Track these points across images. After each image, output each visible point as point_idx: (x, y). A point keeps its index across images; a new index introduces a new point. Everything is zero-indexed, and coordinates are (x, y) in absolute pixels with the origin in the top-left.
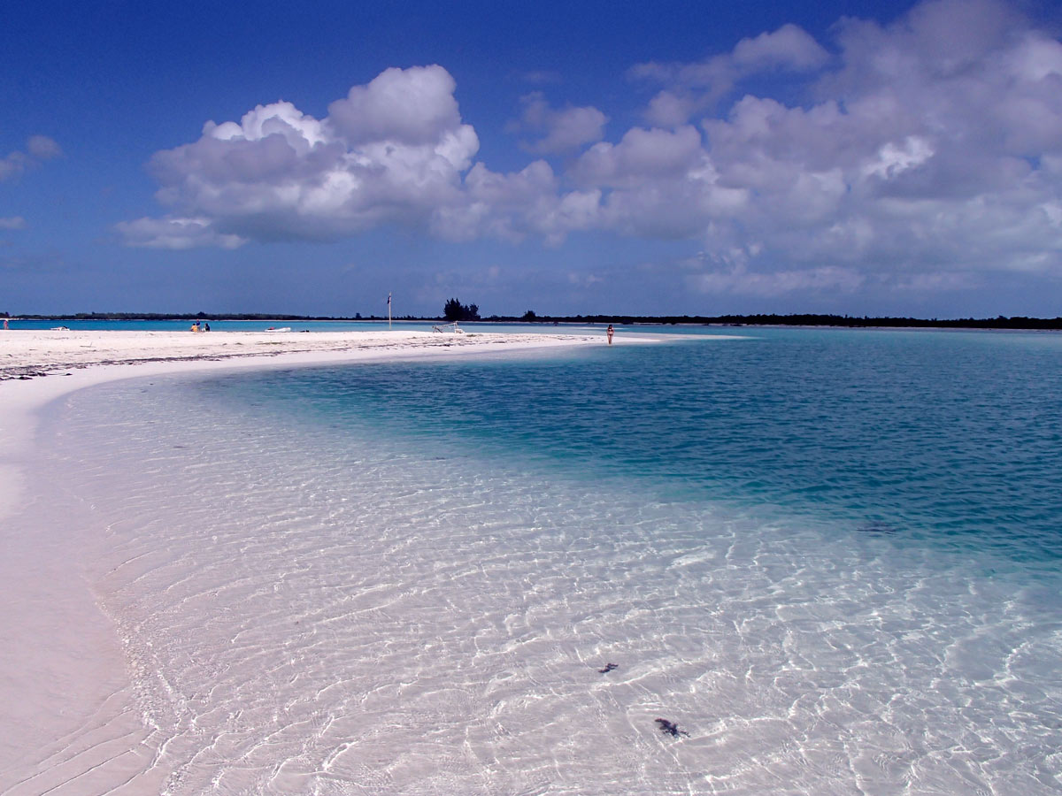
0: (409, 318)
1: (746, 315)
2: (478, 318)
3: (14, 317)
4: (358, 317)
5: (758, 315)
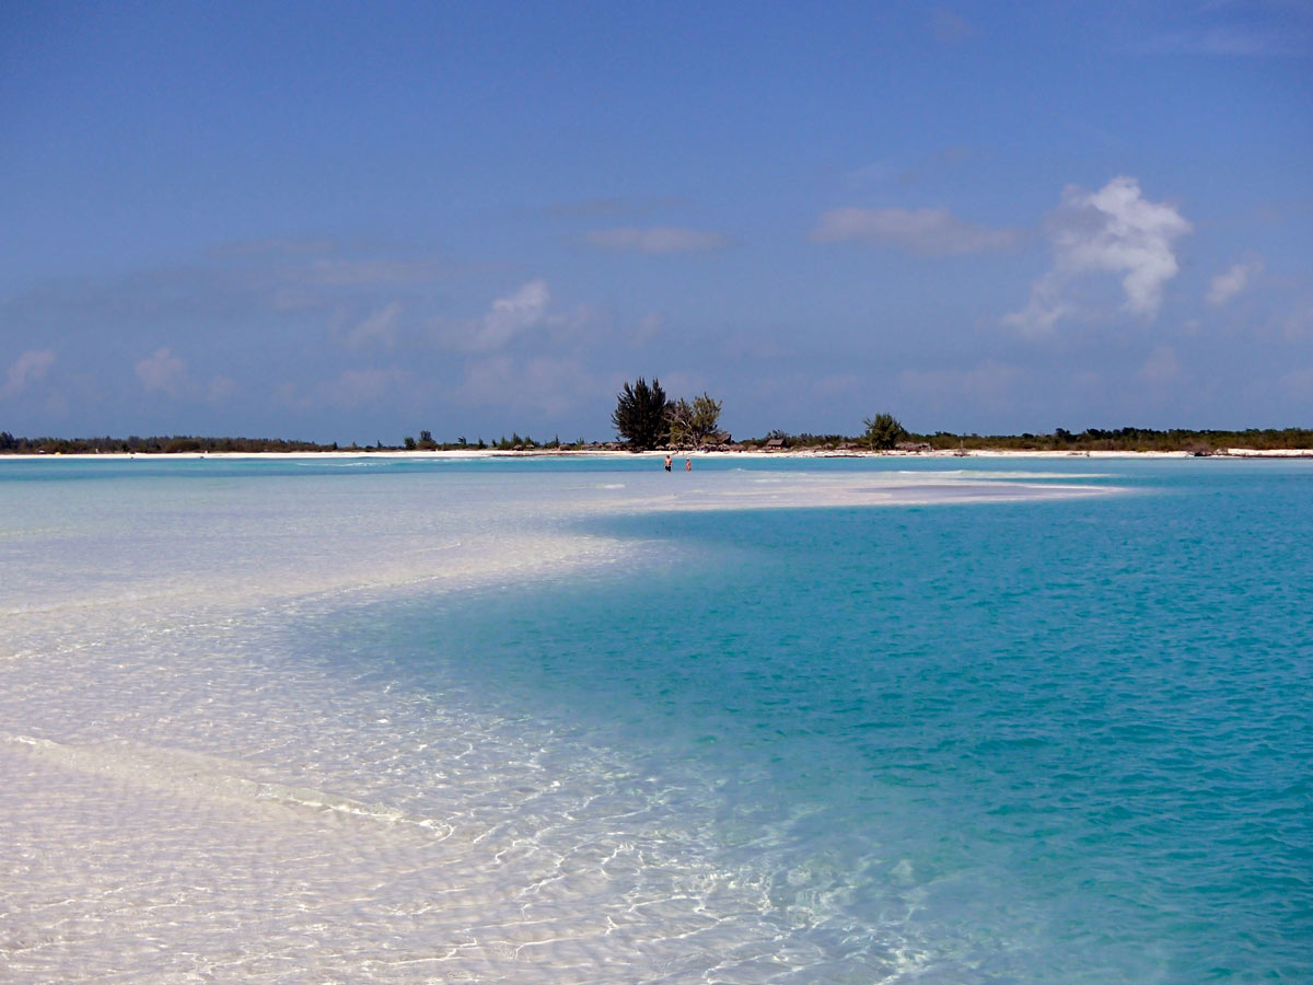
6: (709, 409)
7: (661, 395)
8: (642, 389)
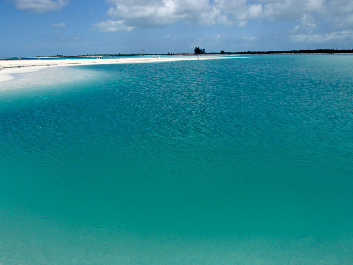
0: (183, 54)
1: (298, 50)
2: (206, 54)
3: (64, 56)
4: (169, 54)
5: (303, 50)
6: (204, 50)
7: (199, 48)
8: (197, 48)
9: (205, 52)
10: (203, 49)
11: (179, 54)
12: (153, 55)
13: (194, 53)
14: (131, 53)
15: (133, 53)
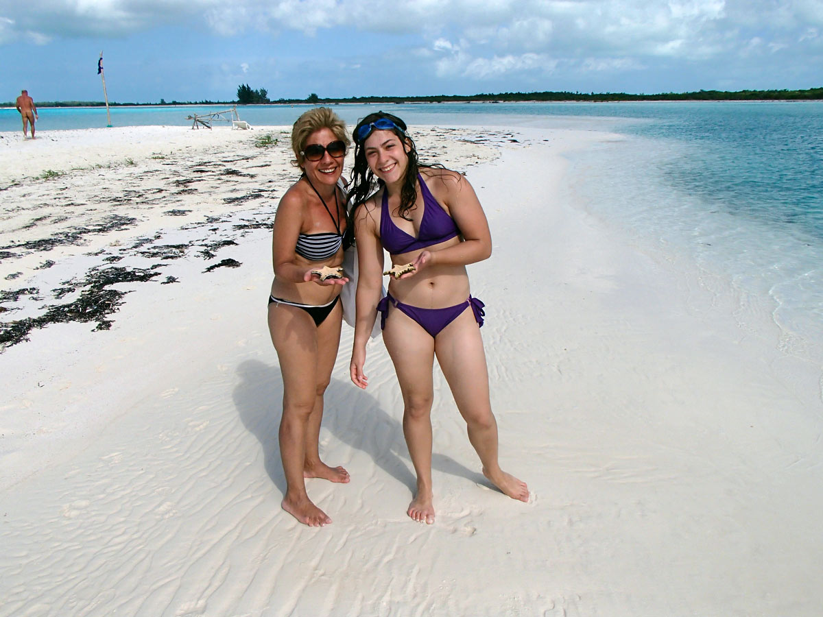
0: (207, 103)
2: (268, 102)
6: (264, 92)
8: (244, 86)
9: (268, 96)
10: (262, 91)
11: (196, 103)
12: (119, 105)
13: (237, 99)
14: (53, 101)
15: (61, 101)
